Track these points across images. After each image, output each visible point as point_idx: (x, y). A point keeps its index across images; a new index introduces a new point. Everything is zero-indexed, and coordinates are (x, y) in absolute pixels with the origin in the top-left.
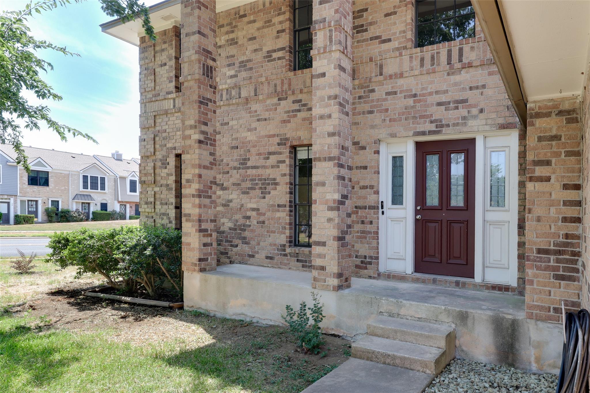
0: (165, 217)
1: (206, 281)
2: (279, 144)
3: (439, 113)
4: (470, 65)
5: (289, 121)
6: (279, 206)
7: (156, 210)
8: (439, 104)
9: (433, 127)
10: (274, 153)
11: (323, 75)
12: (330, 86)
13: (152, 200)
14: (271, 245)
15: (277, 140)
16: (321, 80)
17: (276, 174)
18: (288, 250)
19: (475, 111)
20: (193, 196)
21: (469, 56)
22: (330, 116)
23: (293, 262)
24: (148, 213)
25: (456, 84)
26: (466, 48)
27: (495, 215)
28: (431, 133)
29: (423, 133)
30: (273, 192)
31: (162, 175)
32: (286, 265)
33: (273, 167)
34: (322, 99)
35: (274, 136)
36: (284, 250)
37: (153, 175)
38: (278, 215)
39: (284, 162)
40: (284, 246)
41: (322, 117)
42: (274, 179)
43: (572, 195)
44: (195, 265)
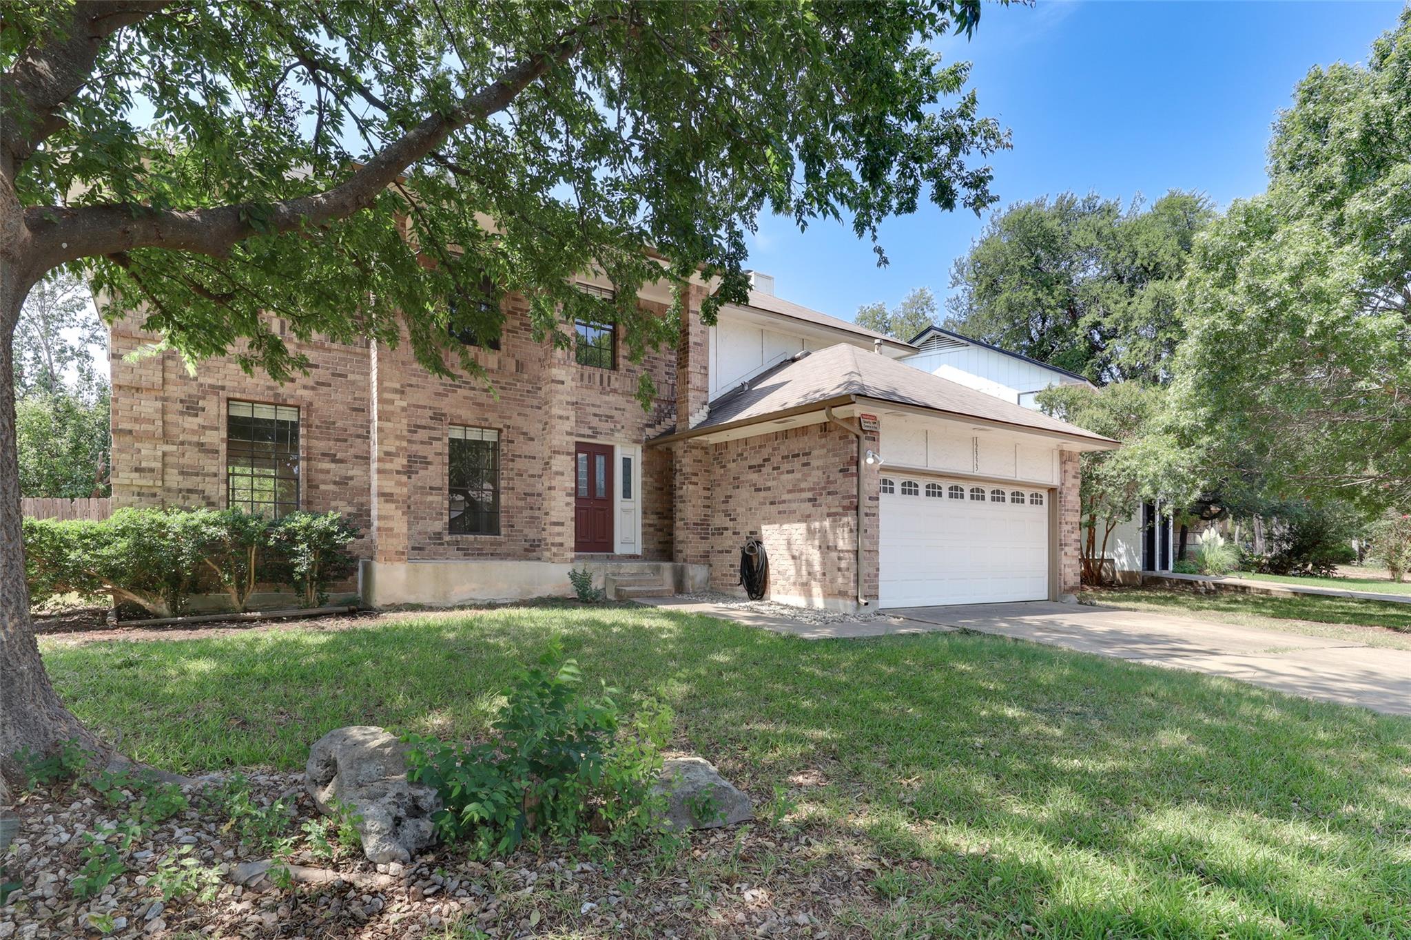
0: (194, 496)
1: (416, 571)
2: (431, 418)
3: (595, 422)
4: (615, 391)
5: (447, 396)
6: (431, 488)
7: (168, 484)
8: (595, 415)
9: (590, 432)
10: (424, 428)
11: (563, 383)
13: (157, 465)
14: (420, 533)
15: (430, 413)
16: (560, 387)
17: (428, 451)
18: (447, 538)
19: (619, 427)
21: (615, 384)
23: (453, 551)
24: (141, 487)
25: (606, 403)
26: (613, 378)
27: (628, 505)
28: (589, 436)
29: (583, 436)
30: (422, 472)
31: (187, 425)
32: (441, 555)
33: (422, 443)
35: (425, 407)
36: (440, 539)
37: (161, 423)
38: (430, 498)
39: (439, 439)
40: (440, 533)
42: (425, 458)
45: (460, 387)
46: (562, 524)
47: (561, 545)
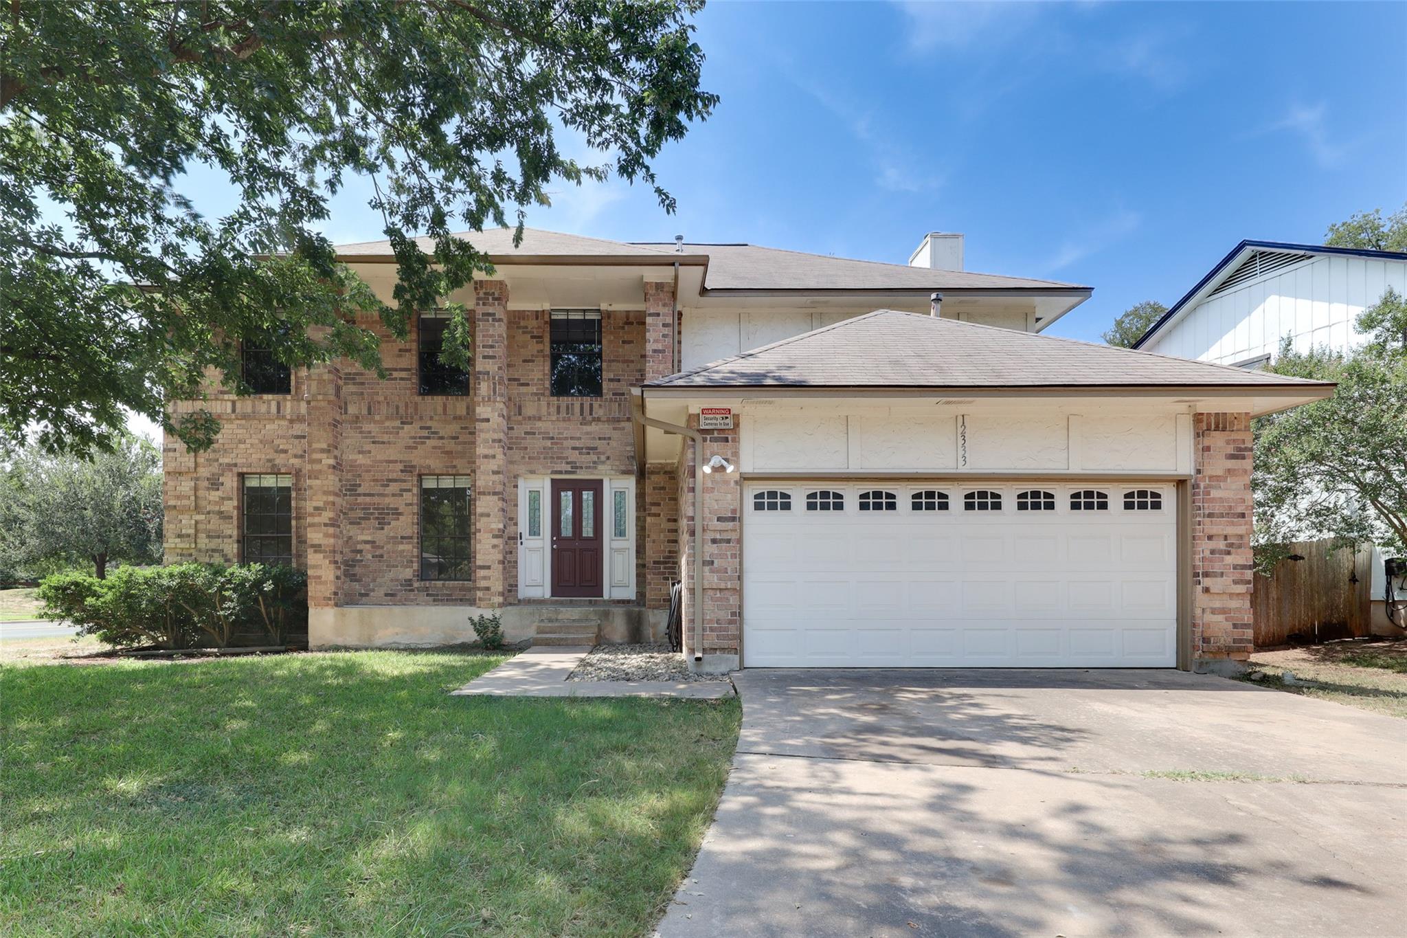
0: (216, 555)
1: (343, 615)
2: (402, 471)
3: (574, 456)
4: (599, 419)
5: (416, 448)
6: (402, 538)
7: (199, 546)
8: (574, 448)
9: (569, 468)
10: (395, 481)
11: (488, 420)
12: (494, 431)
13: (192, 531)
14: (392, 580)
15: (400, 466)
16: (485, 425)
17: (400, 503)
18: (416, 585)
19: (603, 458)
20: (326, 525)
21: (600, 413)
22: (494, 457)
23: (422, 597)
24: (182, 549)
25: (587, 433)
26: (596, 405)
27: (620, 543)
28: (567, 472)
29: (560, 472)
30: (393, 523)
31: (211, 498)
32: (412, 601)
33: (393, 495)
34: (486, 441)
35: (396, 462)
36: (411, 585)
37: (193, 498)
38: (401, 547)
39: (409, 490)
40: (410, 580)
41: (486, 457)
42: (397, 509)
43: (671, 525)
44: (330, 599)
45: (428, 438)
46: (489, 567)
47: (488, 589)
